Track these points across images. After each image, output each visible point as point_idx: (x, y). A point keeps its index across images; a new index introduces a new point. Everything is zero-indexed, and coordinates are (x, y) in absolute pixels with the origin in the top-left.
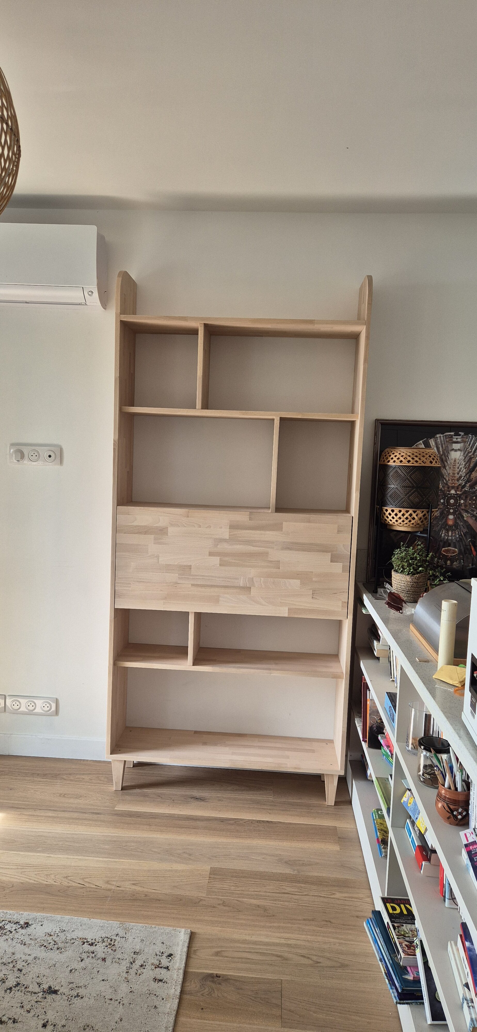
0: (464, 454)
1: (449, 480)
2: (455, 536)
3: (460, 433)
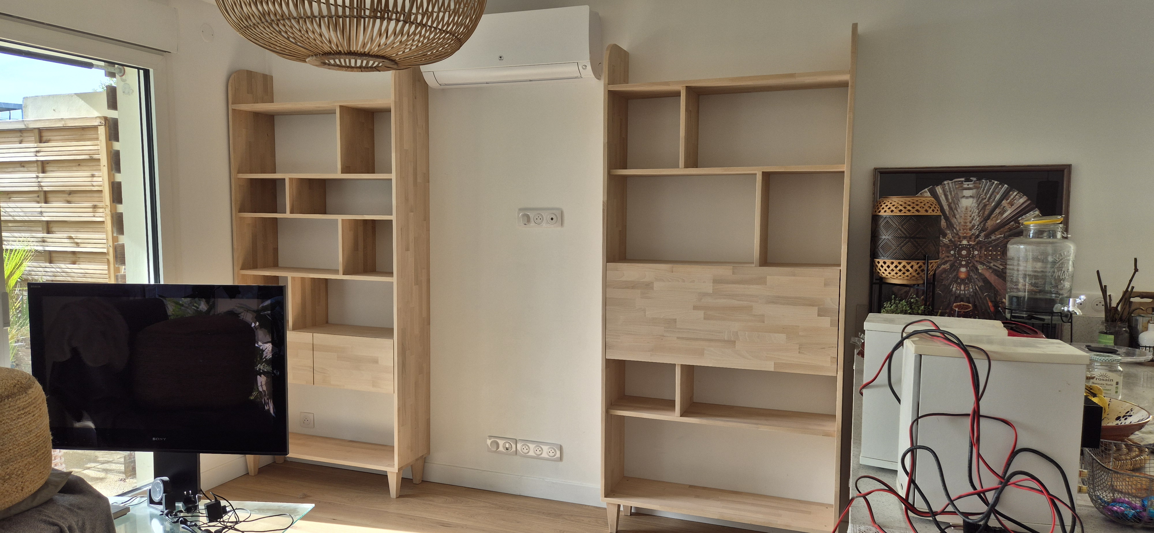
0: (977, 201)
1: (960, 230)
2: (968, 290)
3: (971, 178)
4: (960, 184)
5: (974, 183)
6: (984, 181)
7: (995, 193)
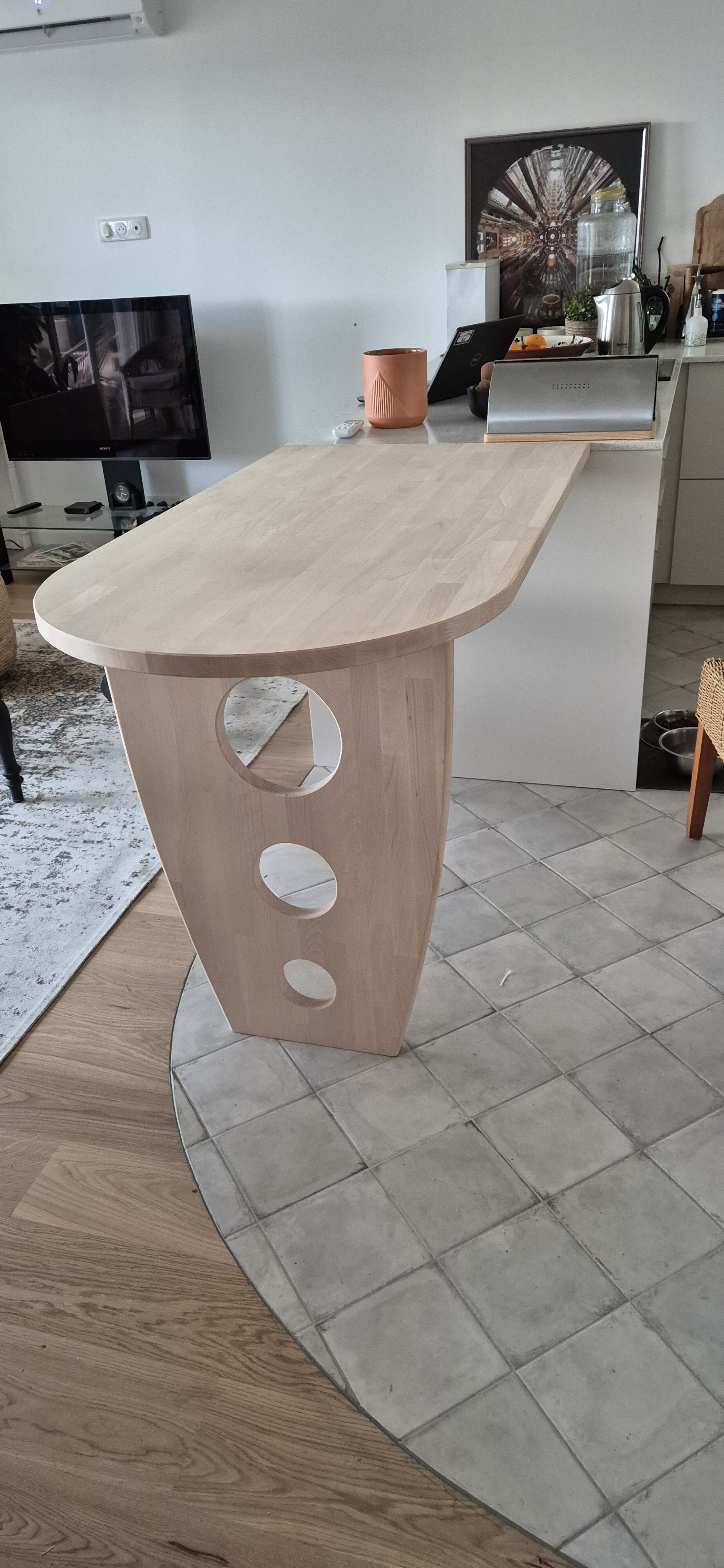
0: (564, 173)
1: (548, 209)
2: (557, 279)
3: (559, 145)
4: (548, 153)
5: (561, 152)
6: (570, 147)
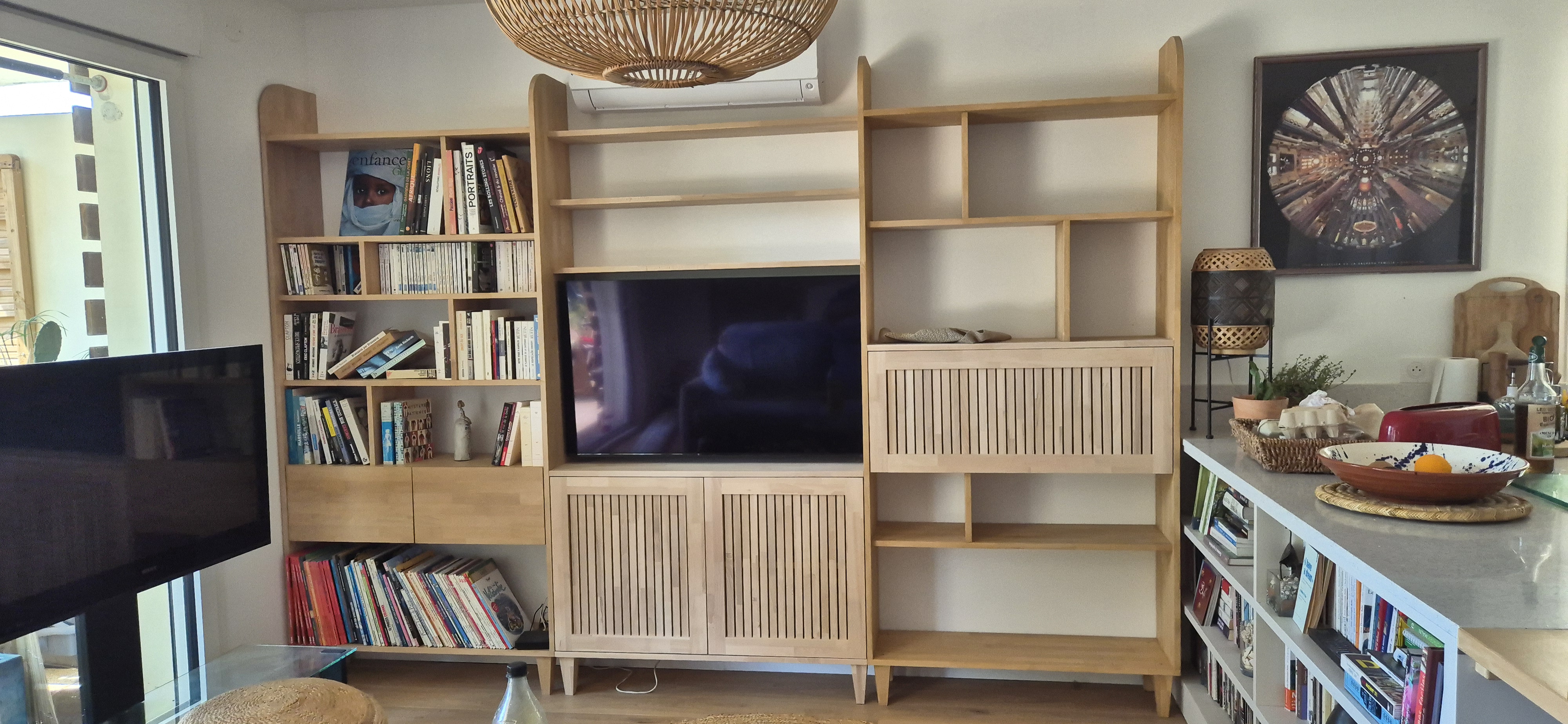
0: (1380, 93)
1: (1360, 130)
2: (1372, 205)
3: (1373, 65)
4: (1361, 73)
5: (1376, 71)
7: (1401, 83)
